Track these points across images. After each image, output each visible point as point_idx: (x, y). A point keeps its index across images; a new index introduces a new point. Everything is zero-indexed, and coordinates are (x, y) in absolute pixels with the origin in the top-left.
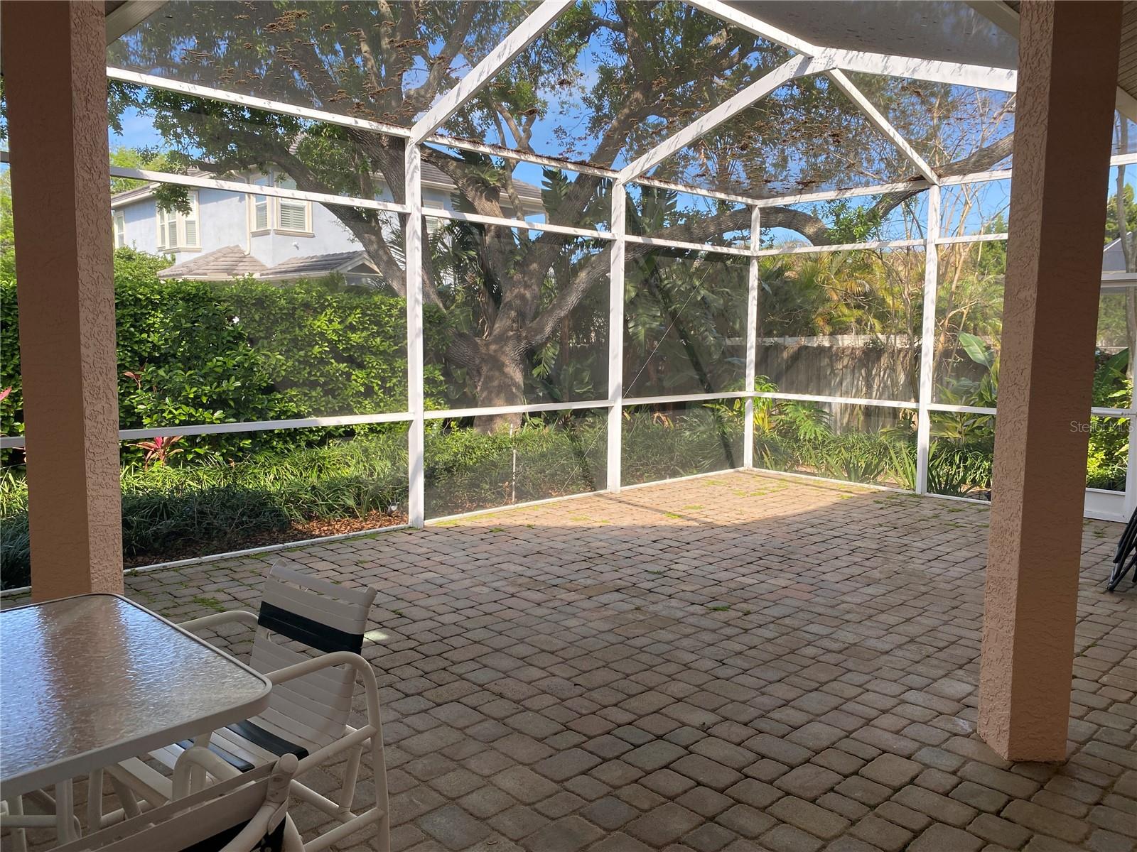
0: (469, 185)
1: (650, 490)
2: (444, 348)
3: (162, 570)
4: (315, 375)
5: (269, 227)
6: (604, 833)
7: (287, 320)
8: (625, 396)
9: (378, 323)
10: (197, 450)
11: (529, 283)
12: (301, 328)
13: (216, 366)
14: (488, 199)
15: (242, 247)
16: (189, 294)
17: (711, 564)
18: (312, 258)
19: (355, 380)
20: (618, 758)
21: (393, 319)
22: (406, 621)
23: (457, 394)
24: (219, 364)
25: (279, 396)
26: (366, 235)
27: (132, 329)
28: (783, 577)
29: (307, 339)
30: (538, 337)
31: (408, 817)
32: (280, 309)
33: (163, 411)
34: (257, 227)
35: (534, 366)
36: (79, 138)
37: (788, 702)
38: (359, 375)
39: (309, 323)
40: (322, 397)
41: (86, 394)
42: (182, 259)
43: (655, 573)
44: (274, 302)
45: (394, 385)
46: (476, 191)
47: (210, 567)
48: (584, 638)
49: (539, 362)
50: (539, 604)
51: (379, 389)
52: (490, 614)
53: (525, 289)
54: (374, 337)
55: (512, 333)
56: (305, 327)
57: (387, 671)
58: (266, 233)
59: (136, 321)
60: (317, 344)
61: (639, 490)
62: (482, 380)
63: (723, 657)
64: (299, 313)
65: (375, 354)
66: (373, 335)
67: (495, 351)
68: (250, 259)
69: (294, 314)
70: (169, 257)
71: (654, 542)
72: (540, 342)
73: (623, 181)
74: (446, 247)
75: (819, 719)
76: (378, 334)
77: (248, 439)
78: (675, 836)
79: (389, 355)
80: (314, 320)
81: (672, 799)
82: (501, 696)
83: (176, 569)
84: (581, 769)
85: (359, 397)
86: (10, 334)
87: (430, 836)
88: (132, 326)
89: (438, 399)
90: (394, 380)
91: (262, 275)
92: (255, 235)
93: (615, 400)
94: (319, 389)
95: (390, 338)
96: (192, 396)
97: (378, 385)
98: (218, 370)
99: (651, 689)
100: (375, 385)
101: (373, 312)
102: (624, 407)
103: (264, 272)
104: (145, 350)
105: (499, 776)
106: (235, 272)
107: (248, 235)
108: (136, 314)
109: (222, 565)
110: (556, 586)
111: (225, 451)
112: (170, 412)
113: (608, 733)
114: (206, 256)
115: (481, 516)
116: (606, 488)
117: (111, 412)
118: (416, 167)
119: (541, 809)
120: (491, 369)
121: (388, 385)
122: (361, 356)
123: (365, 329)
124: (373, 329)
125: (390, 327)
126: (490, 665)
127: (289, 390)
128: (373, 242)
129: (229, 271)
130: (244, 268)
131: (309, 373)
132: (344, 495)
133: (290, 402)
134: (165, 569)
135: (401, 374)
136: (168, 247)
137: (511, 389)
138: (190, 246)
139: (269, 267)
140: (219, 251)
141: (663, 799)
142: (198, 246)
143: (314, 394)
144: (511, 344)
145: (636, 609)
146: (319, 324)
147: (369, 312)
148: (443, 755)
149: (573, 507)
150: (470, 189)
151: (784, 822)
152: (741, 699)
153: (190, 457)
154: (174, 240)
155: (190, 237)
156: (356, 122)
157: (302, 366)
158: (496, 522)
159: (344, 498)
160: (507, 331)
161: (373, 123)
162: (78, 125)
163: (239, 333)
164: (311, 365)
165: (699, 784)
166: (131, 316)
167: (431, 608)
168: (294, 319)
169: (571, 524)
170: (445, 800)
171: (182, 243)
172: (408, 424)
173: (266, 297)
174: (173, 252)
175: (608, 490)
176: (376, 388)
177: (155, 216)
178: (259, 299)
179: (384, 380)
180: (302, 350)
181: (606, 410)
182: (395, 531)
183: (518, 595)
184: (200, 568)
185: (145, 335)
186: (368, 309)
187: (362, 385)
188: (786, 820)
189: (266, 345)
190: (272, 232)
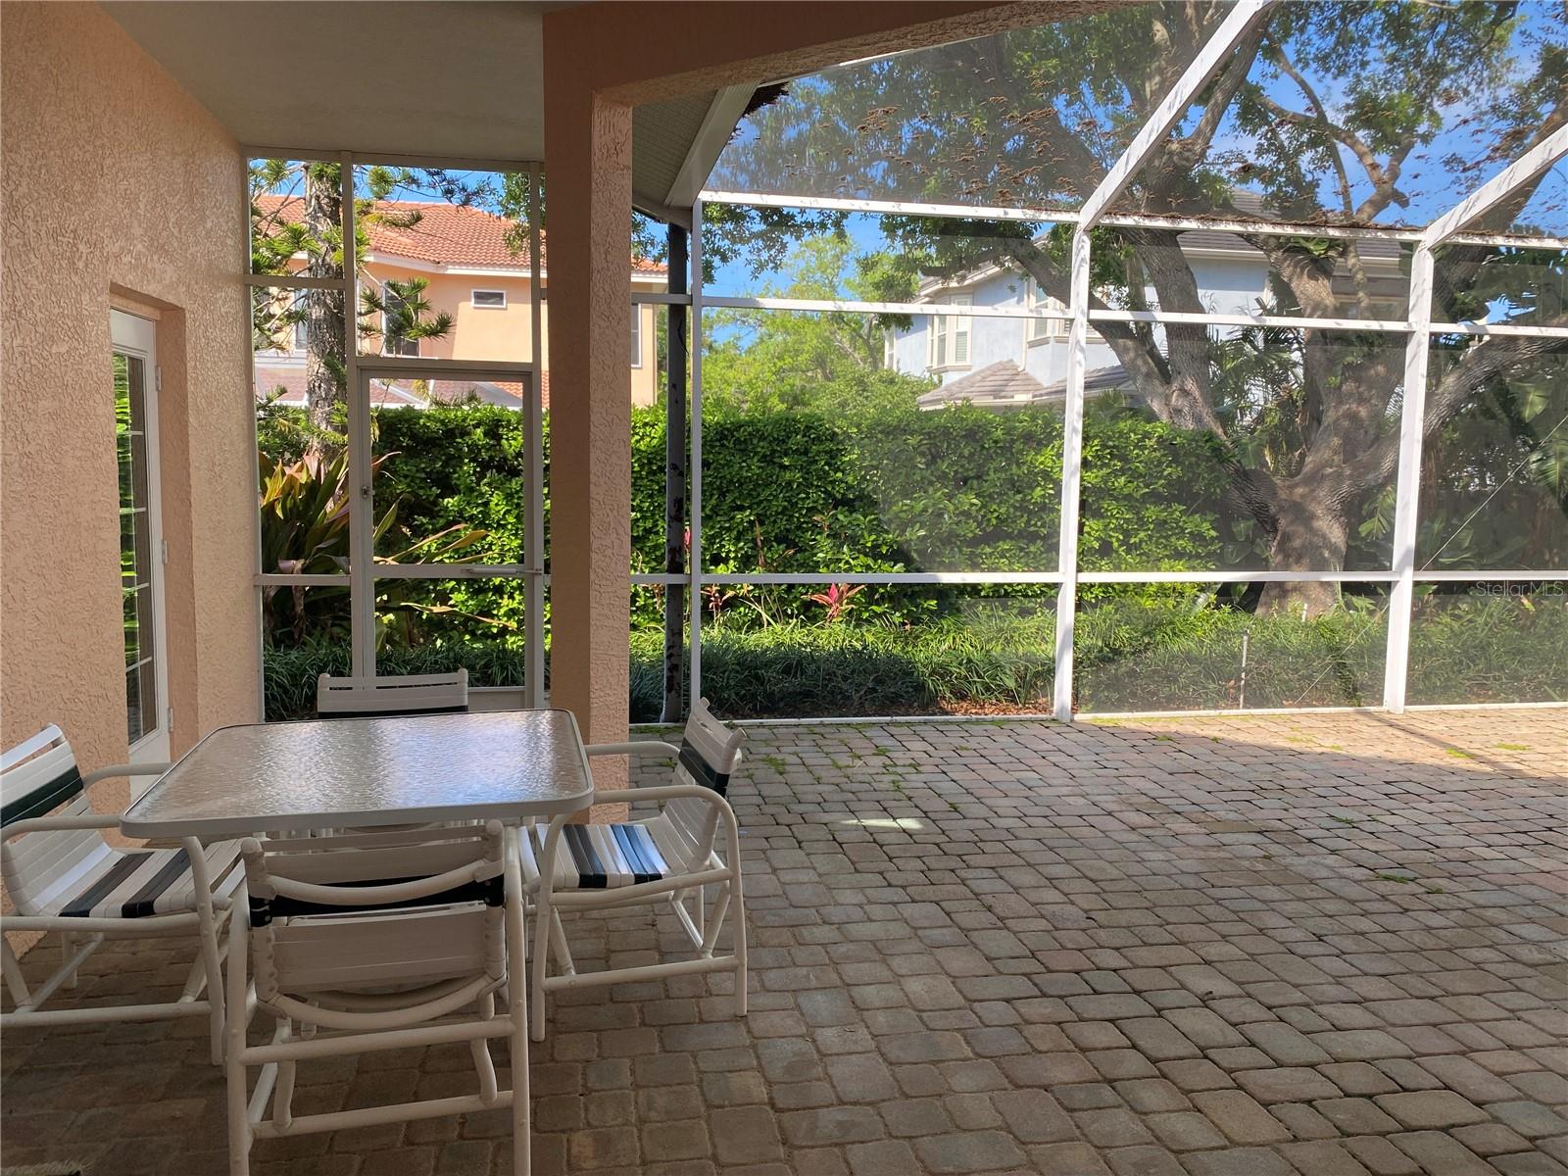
0: (1285, 260)
1: (1462, 715)
2: (1218, 490)
3: (758, 727)
4: (1035, 525)
5: (1049, 334)
6: (971, 1055)
7: (1002, 454)
8: (1418, 567)
9: (1124, 459)
10: (874, 607)
11: (1366, 395)
12: (1019, 465)
13: (902, 511)
14: (1311, 277)
15: (1017, 361)
16: (889, 426)
17: (1450, 824)
18: (1100, 370)
19: (1089, 533)
20: (1061, 997)
21: (1146, 452)
22: (956, 815)
23: (1237, 557)
24: (905, 508)
25: (988, 550)
26: (1120, 341)
27: (827, 468)
28: (1558, 859)
29: (1026, 480)
30: (1370, 476)
31: (793, 987)
32: (996, 442)
33: (840, 560)
34: (1036, 335)
35: (1362, 520)
36: (596, 289)
37: (1366, 1000)
38: (1094, 526)
39: (1029, 458)
40: (1042, 553)
41: (594, 529)
42: (950, 379)
43: (1341, 821)
44: (989, 433)
45: (1141, 541)
46: (1295, 267)
47: (804, 730)
48: (1154, 874)
49: (1371, 515)
50: (1134, 829)
51: (1120, 546)
52: (1060, 828)
53: (1359, 404)
54: (1116, 476)
55: (1330, 470)
56: (1023, 463)
57: (891, 859)
58: (1044, 342)
59: (832, 458)
60: (1039, 485)
61: (1443, 712)
62: (1278, 538)
63: (1325, 932)
64: (1018, 446)
65: (1116, 499)
66: (1116, 474)
67: (1303, 496)
68: (1024, 377)
69: (1011, 447)
70: (935, 378)
71: (1387, 783)
72: (1373, 483)
73: (1429, 244)
74: (1255, 348)
75: (1390, 1029)
76: (1123, 472)
77: (933, 599)
78: (1046, 1082)
79: (1137, 500)
80: (1037, 454)
81: (1083, 1050)
82: (989, 909)
83: (770, 727)
84: (1006, 996)
85: (1092, 556)
86: (710, 473)
87: (798, 1007)
88: (826, 464)
89: (1207, 562)
90: (1142, 534)
91: (1034, 397)
92: (1032, 345)
93: (1400, 572)
94: (1039, 543)
95: (1138, 477)
96: (869, 545)
97: (1118, 540)
98: (902, 515)
99: (1182, 943)
100: (1114, 540)
101: (1117, 443)
102: (1417, 584)
103: (1037, 393)
104: (839, 491)
105: (911, 980)
106: (1003, 394)
107: (1025, 346)
108: (832, 450)
109: (816, 730)
110: (1179, 813)
111: (905, 611)
112: (847, 562)
113: (1077, 973)
114: (974, 375)
115: (1158, 719)
116: (1381, 704)
117: (621, 547)
118: (1083, 260)
119: (925, 1019)
120: (1292, 523)
121: (1132, 541)
122: (1097, 501)
123: (1104, 465)
124: (1115, 465)
125: (1140, 462)
126: (1007, 878)
127: (1001, 543)
128: (1128, 349)
129: (996, 394)
130: (1015, 388)
131: (1028, 523)
132: (1005, 673)
133: (1002, 557)
134: (761, 726)
135: (1152, 526)
136: (935, 366)
137: (1321, 554)
138: (960, 364)
139: (1046, 385)
140: (988, 369)
141: (1072, 1047)
142: (968, 363)
143: (1032, 549)
144: (1327, 485)
145: (1265, 857)
146: (1043, 459)
147: (1111, 443)
148: (875, 946)
149: (1305, 722)
150: (1286, 264)
151: (1199, 1111)
152: (1293, 981)
153: (865, 615)
154: (942, 359)
155: (960, 354)
156: (1006, 213)
157: (1018, 514)
158: (1173, 728)
159: (1003, 677)
160: (1324, 467)
161: (1027, 211)
162: (596, 277)
163: (944, 472)
164: (1030, 512)
165: (1134, 1047)
166: (826, 452)
167: (995, 809)
168: (1012, 454)
169: (1281, 743)
170: (839, 982)
171: (950, 361)
172: (1056, 586)
173: (979, 427)
174: (941, 372)
175: (1384, 708)
176: (1116, 545)
177: (926, 328)
178: (970, 429)
179: (1127, 534)
180: (1019, 492)
181: (1388, 586)
182: (1032, 721)
183: (1116, 814)
184: (794, 730)
185: (839, 475)
186: (1110, 438)
187: (1097, 539)
188: (1206, 1110)
189: (975, 486)
190: (1052, 341)
